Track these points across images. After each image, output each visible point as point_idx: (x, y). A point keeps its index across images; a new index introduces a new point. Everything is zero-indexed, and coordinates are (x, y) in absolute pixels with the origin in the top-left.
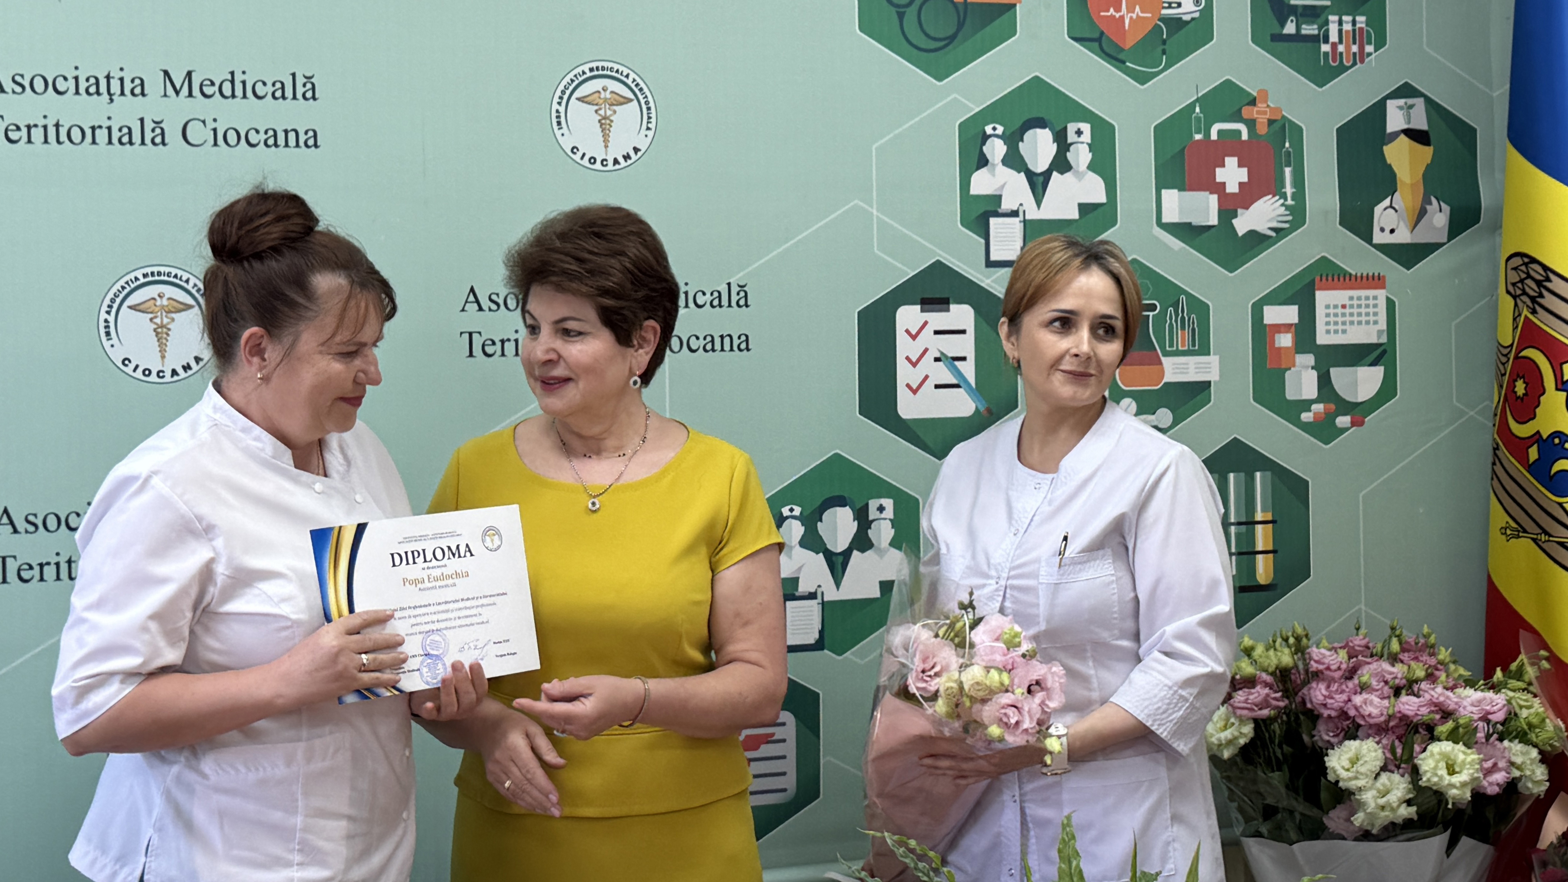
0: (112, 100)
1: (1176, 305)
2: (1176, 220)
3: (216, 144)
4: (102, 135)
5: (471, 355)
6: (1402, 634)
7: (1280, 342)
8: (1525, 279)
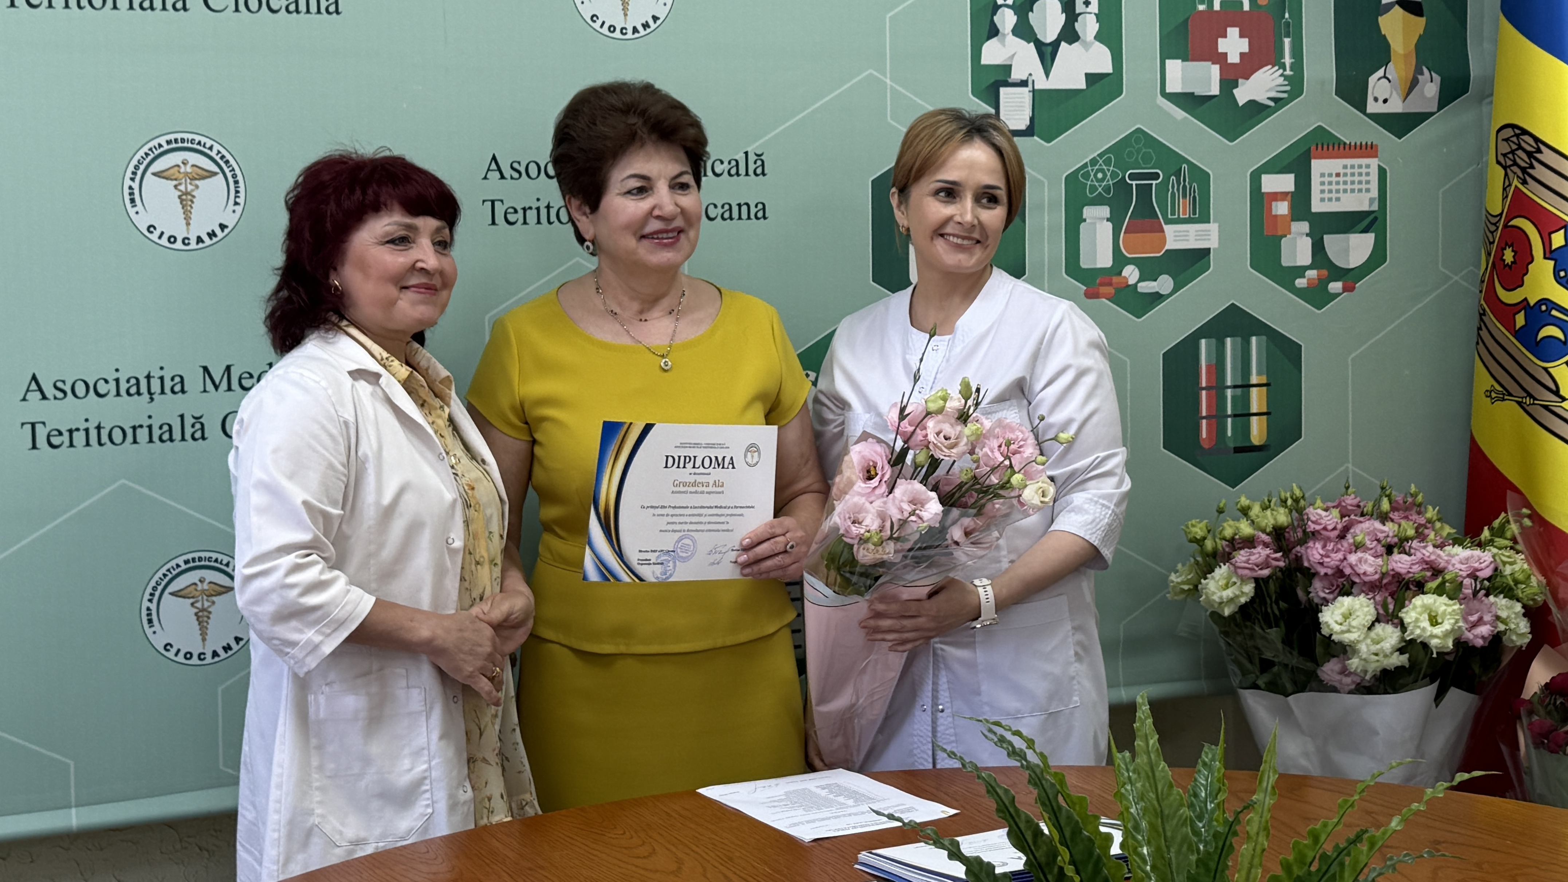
1: (1178, 174)
2: (1179, 90)
3: (237, 10)
5: (494, 223)
6: (1391, 493)
7: (1276, 209)
8: (1517, 149)
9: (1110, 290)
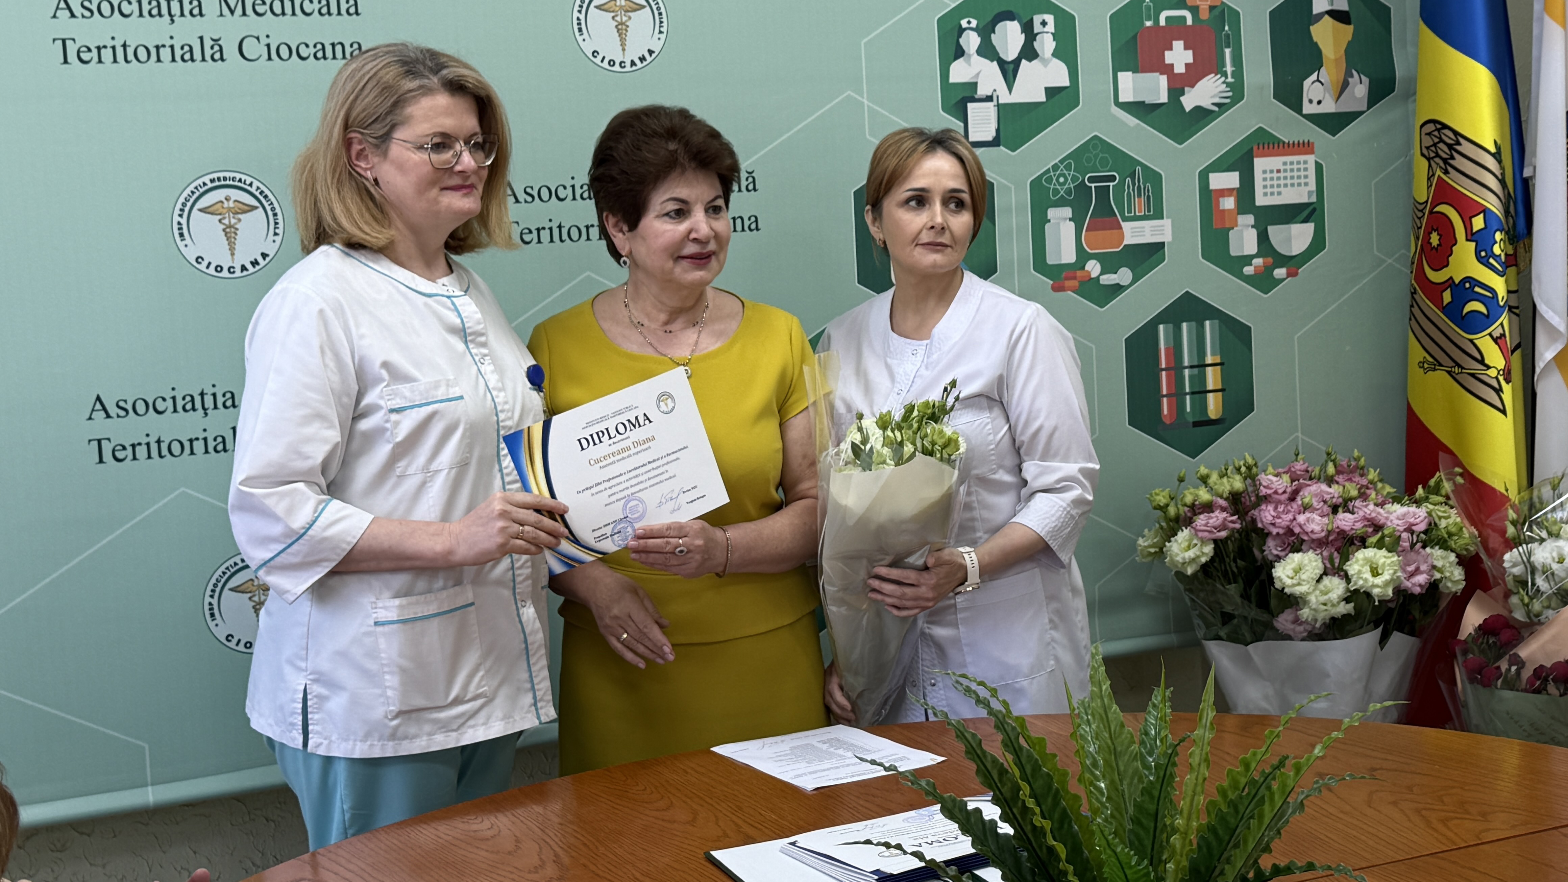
0: (173, 21)
1: (1132, 175)
2: (1131, 99)
3: (270, 58)
4: (165, 53)
6: (1336, 458)
7: (1224, 204)
8: (1438, 143)
9: (1074, 283)
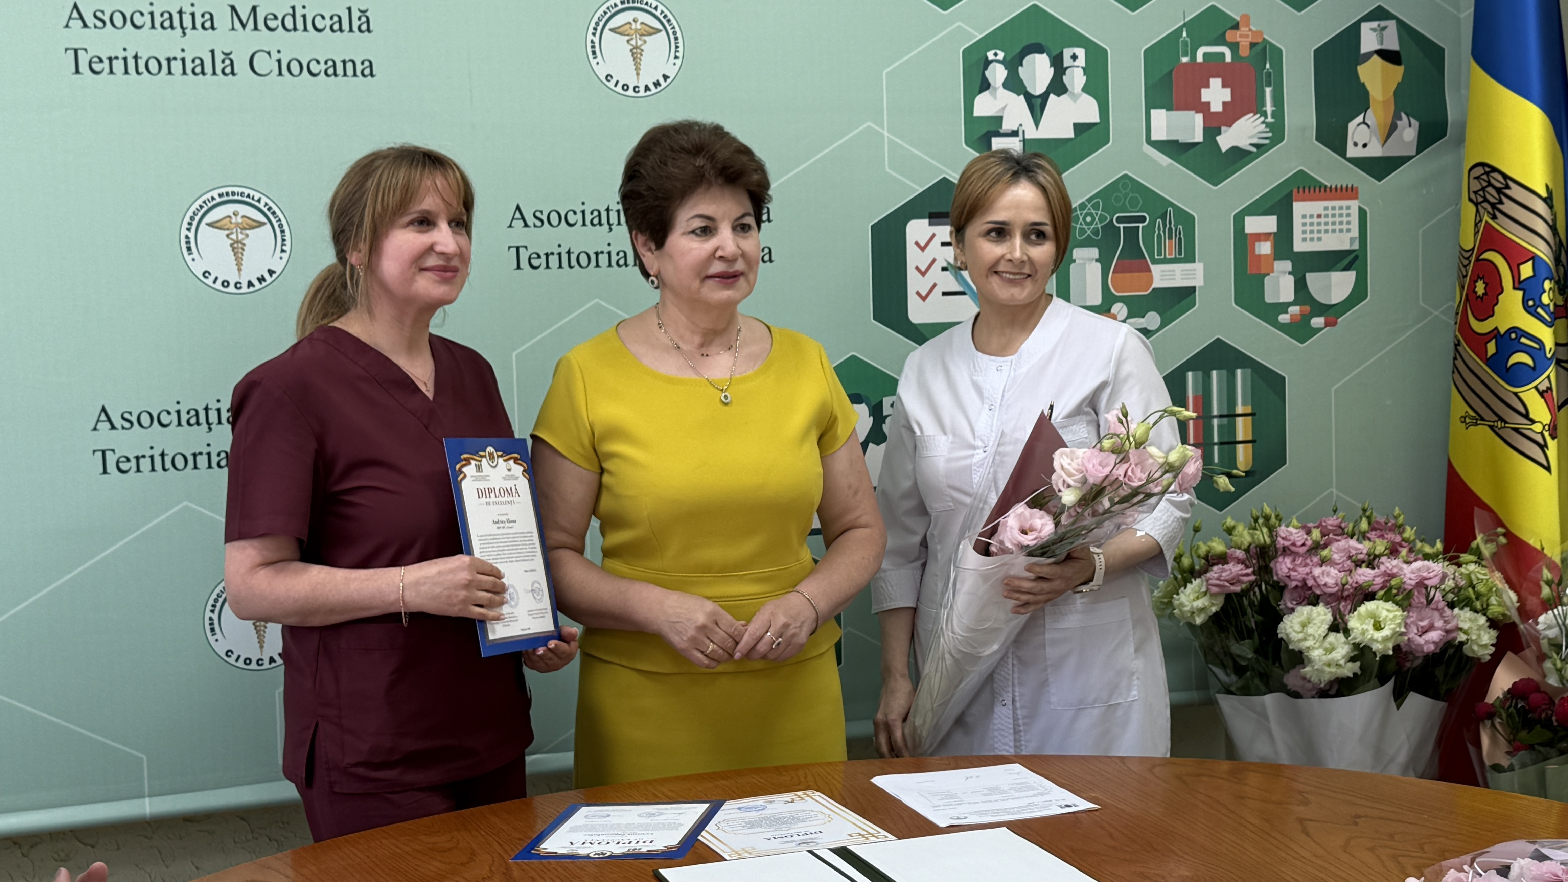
0: (184, 34)
1: (1163, 217)
2: (1163, 137)
3: (280, 74)
4: (177, 66)
5: (518, 267)
6: (1372, 515)
7: (1260, 249)
8: (1487, 187)
